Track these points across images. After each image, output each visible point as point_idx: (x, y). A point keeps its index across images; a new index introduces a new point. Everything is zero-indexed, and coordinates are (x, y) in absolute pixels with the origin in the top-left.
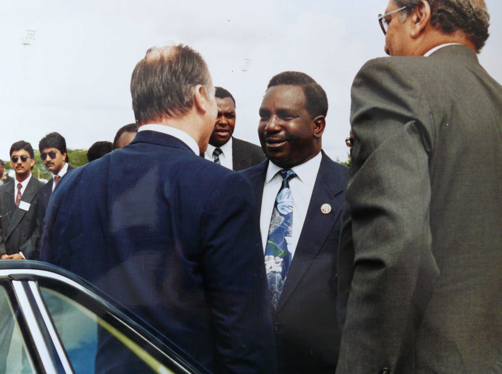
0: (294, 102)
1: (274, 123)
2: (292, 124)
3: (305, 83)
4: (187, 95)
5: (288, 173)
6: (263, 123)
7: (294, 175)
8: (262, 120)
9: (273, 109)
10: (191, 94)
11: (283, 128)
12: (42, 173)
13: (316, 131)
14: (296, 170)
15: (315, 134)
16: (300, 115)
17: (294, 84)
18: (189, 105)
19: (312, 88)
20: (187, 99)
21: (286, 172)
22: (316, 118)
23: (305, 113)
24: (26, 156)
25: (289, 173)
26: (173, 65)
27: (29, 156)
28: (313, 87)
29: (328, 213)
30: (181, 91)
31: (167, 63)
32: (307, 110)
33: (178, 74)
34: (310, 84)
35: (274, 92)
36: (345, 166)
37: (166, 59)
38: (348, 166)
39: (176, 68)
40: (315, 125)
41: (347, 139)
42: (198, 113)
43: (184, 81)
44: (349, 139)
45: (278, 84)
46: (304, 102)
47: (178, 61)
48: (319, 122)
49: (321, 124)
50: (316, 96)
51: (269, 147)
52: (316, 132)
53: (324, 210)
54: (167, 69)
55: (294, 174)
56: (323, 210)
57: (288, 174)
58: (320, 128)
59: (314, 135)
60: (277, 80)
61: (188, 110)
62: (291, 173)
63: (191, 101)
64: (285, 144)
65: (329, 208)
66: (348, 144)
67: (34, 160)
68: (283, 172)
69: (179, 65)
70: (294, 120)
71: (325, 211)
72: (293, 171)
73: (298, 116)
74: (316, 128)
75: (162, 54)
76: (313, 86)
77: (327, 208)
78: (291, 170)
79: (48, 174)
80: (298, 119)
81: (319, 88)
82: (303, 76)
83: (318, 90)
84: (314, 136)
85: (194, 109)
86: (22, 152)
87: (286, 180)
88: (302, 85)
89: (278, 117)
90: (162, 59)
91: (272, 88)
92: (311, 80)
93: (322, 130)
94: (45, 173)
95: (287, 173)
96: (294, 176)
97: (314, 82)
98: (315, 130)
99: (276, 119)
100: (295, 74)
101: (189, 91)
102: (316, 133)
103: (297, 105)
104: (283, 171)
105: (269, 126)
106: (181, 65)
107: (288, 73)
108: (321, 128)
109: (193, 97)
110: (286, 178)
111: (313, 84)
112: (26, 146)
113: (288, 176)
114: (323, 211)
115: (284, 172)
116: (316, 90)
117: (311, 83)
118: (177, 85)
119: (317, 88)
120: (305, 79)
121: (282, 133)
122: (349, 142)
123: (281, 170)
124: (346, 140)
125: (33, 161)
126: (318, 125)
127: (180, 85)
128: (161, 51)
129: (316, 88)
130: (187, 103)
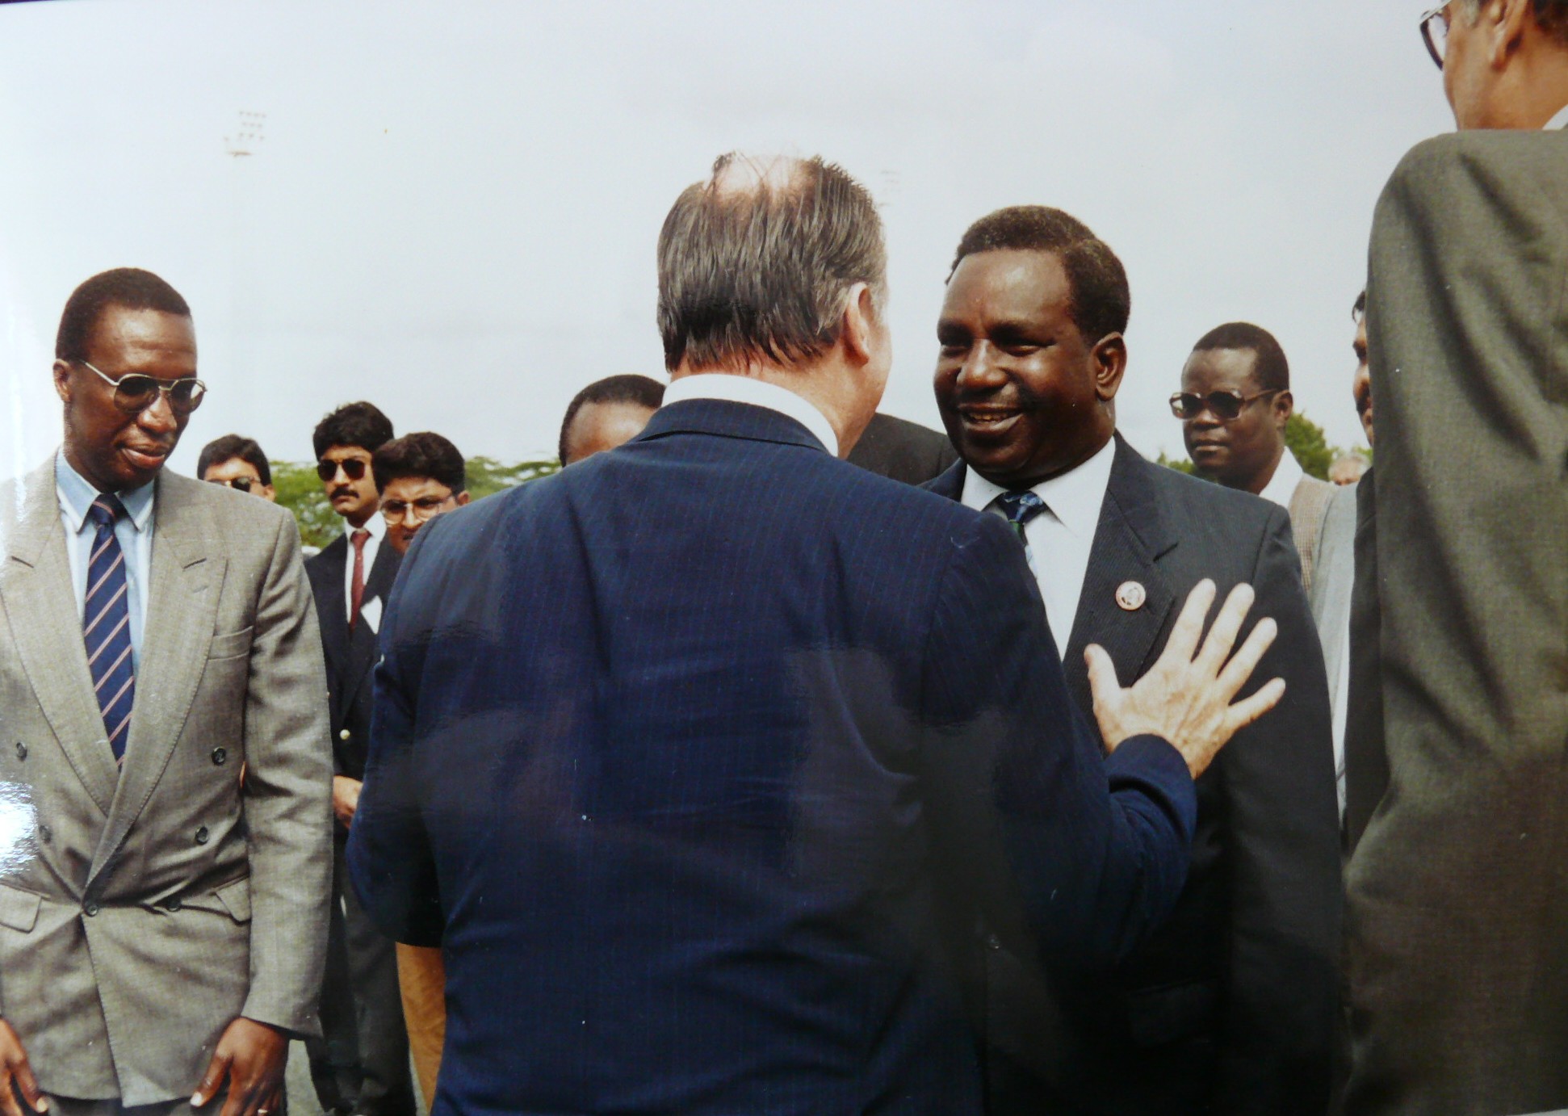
0: (1040, 301)
1: (983, 364)
2: (1035, 366)
3: (1067, 242)
4: (827, 310)
5: (1022, 502)
6: (952, 363)
7: (1041, 506)
8: (947, 354)
9: (979, 325)
10: (837, 309)
11: (1011, 376)
12: (306, 529)
13: (1102, 379)
14: (1045, 492)
15: (1100, 389)
16: (1056, 337)
17: (1035, 246)
18: (828, 340)
19: (1085, 254)
20: (824, 322)
21: (1017, 498)
22: (1101, 342)
23: (1071, 330)
24: (248, 477)
25: (1025, 502)
26: (798, 218)
27: (257, 478)
28: (1088, 253)
29: (1140, 608)
30: (810, 295)
31: (779, 211)
32: (1075, 322)
33: (808, 246)
34: (1080, 244)
35: (979, 272)
36: (1183, 473)
37: (775, 199)
38: (1190, 473)
39: (806, 229)
40: (1098, 362)
41: (1176, 396)
42: (846, 362)
43: (822, 269)
44: (1179, 395)
45: (988, 249)
46: (1067, 298)
47: (813, 209)
48: (1109, 351)
49: (1114, 358)
50: (1099, 280)
51: (970, 431)
52: (1101, 382)
53: (1126, 601)
54: (777, 227)
55: (1041, 503)
56: (1123, 599)
57: (1023, 505)
58: (1110, 370)
59: (1096, 390)
60: (987, 236)
61: (824, 351)
62: (1032, 502)
63: (835, 328)
64: (1017, 422)
65: (1140, 595)
66: (1175, 411)
67: (271, 489)
68: (1007, 501)
69: (815, 221)
70: (1041, 352)
71: (1129, 604)
72: (1035, 495)
73: (1051, 342)
74: (1100, 371)
75: (765, 180)
76: (1089, 251)
77: (1136, 593)
78: (1031, 492)
79: (323, 531)
80: (1053, 349)
81: (1105, 253)
82: (1058, 221)
83: (1102, 261)
84: (1098, 395)
85: (838, 352)
86: (235, 467)
87: (1018, 522)
88: (1057, 248)
89: (993, 347)
90: (764, 196)
91: (969, 261)
92: (1081, 232)
93: (1118, 375)
94: (314, 528)
95: (1019, 500)
96: (1041, 509)
97: (1092, 237)
98: (1100, 376)
99: (988, 351)
100: (1036, 217)
101: (833, 299)
102: (1103, 386)
103: (1045, 308)
104: (1008, 495)
105: (969, 371)
106: (819, 222)
107: (1013, 212)
108: (1115, 367)
109: (841, 316)
110: (1019, 516)
111: (1089, 241)
112: (247, 450)
113: (1022, 510)
114: (1122, 602)
115: (1011, 500)
116: (1099, 262)
117: (1082, 239)
118: (804, 279)
119: (1099, 253)
120: (1065, 228)
121: (1009, 390)
122: (1179, 404)
123: (1002, 495)
124: (1172, 400)
125: (269, 491)
126: (1106, 361)
127: (811, 280)
128: (762, 173)
129: (1096, 255)
130: (824, 332)
